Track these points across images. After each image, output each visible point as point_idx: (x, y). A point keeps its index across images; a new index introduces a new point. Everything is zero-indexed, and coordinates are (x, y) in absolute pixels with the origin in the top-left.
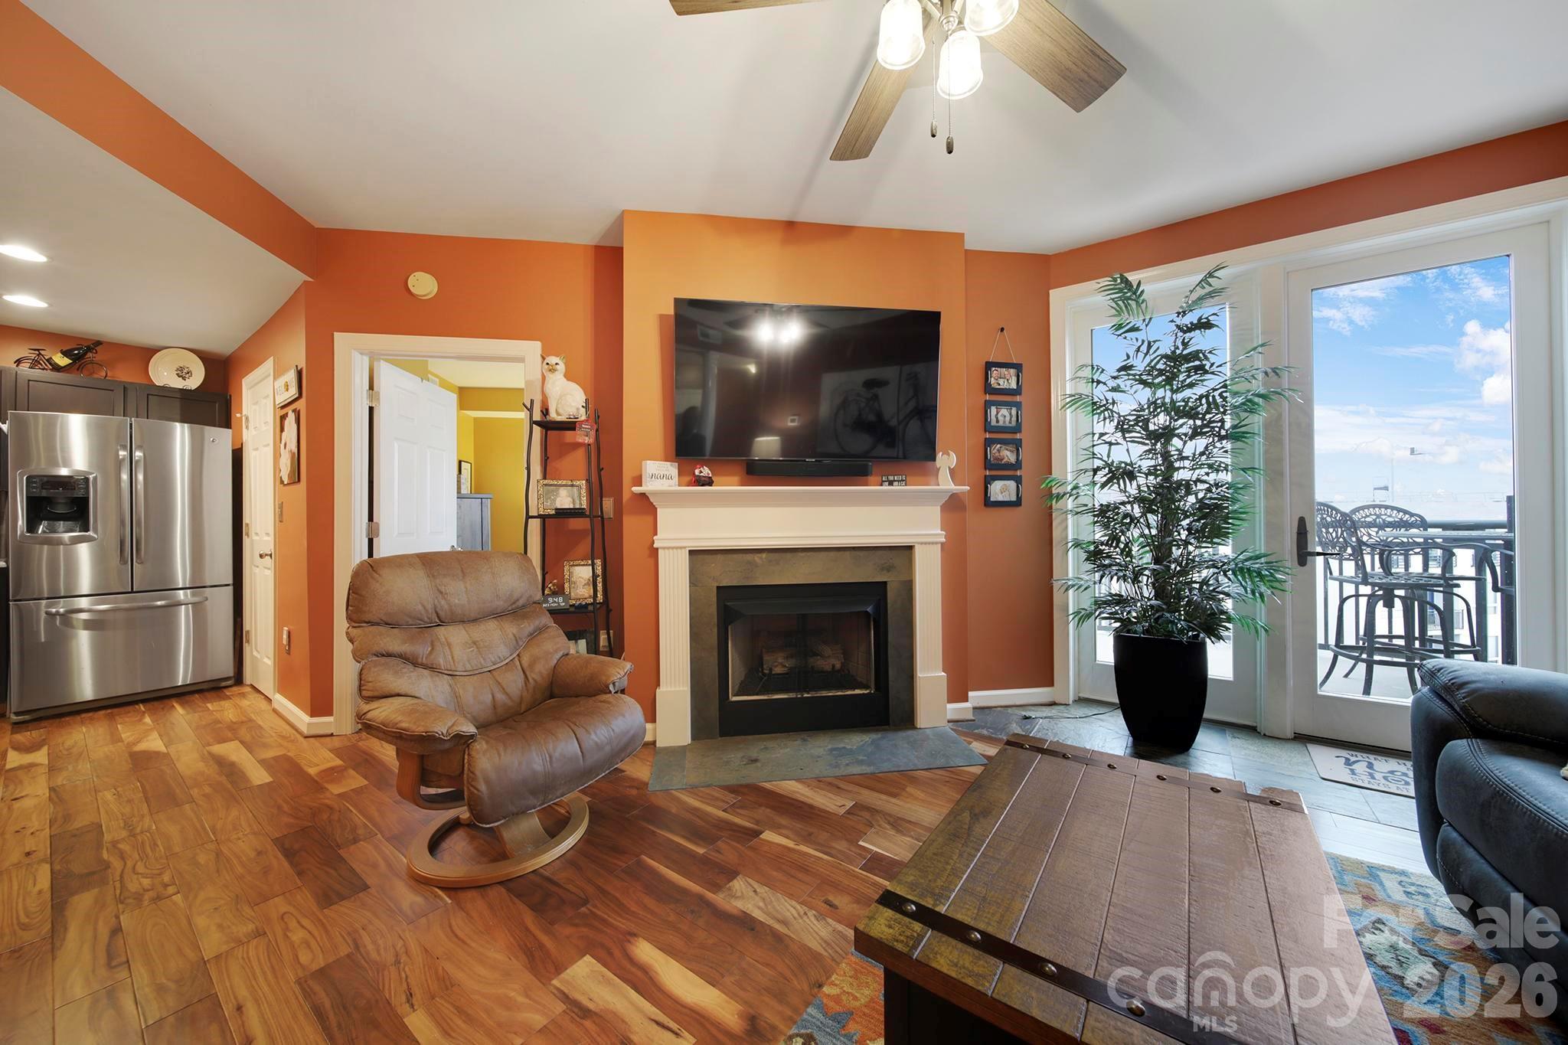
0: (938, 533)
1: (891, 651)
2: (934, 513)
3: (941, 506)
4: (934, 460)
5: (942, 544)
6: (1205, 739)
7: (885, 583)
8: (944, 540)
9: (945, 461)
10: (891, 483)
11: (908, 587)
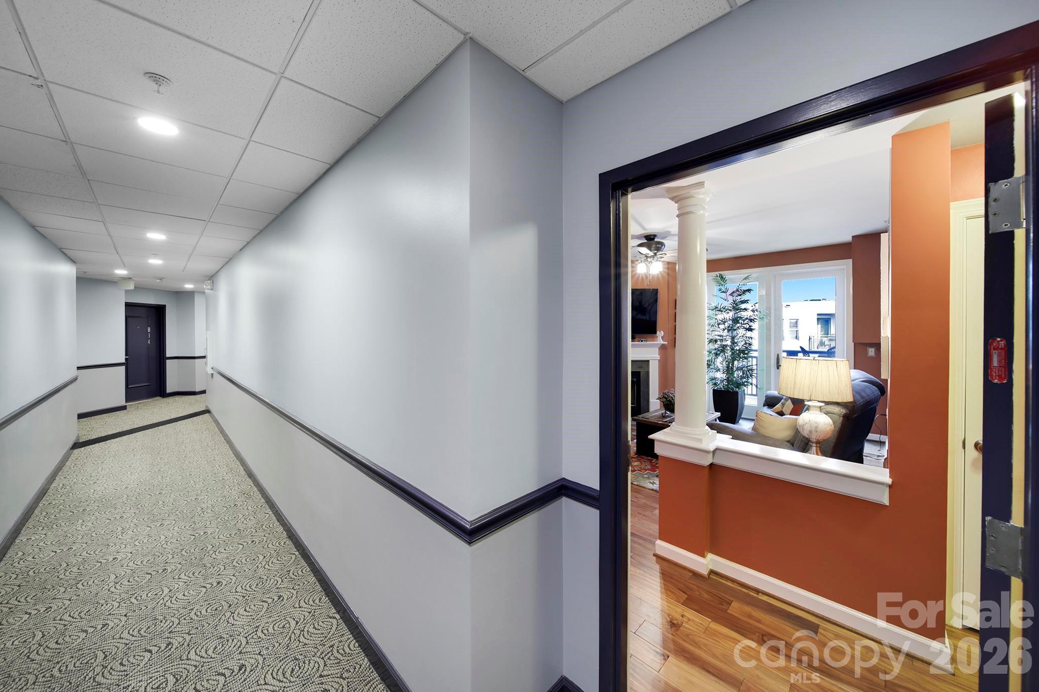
0: (658, 357)
1: (642, 393)
2: (657, 350)
3: (659, 348)
4: (656, 334)
5: (659, 360)
6: (741, 421)
7: (640, 372)
8: (659, 358)
9: (660, 334)
10: (642, 341)
11: (648, 373)
